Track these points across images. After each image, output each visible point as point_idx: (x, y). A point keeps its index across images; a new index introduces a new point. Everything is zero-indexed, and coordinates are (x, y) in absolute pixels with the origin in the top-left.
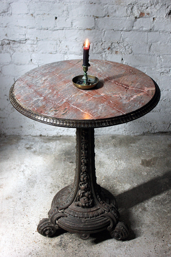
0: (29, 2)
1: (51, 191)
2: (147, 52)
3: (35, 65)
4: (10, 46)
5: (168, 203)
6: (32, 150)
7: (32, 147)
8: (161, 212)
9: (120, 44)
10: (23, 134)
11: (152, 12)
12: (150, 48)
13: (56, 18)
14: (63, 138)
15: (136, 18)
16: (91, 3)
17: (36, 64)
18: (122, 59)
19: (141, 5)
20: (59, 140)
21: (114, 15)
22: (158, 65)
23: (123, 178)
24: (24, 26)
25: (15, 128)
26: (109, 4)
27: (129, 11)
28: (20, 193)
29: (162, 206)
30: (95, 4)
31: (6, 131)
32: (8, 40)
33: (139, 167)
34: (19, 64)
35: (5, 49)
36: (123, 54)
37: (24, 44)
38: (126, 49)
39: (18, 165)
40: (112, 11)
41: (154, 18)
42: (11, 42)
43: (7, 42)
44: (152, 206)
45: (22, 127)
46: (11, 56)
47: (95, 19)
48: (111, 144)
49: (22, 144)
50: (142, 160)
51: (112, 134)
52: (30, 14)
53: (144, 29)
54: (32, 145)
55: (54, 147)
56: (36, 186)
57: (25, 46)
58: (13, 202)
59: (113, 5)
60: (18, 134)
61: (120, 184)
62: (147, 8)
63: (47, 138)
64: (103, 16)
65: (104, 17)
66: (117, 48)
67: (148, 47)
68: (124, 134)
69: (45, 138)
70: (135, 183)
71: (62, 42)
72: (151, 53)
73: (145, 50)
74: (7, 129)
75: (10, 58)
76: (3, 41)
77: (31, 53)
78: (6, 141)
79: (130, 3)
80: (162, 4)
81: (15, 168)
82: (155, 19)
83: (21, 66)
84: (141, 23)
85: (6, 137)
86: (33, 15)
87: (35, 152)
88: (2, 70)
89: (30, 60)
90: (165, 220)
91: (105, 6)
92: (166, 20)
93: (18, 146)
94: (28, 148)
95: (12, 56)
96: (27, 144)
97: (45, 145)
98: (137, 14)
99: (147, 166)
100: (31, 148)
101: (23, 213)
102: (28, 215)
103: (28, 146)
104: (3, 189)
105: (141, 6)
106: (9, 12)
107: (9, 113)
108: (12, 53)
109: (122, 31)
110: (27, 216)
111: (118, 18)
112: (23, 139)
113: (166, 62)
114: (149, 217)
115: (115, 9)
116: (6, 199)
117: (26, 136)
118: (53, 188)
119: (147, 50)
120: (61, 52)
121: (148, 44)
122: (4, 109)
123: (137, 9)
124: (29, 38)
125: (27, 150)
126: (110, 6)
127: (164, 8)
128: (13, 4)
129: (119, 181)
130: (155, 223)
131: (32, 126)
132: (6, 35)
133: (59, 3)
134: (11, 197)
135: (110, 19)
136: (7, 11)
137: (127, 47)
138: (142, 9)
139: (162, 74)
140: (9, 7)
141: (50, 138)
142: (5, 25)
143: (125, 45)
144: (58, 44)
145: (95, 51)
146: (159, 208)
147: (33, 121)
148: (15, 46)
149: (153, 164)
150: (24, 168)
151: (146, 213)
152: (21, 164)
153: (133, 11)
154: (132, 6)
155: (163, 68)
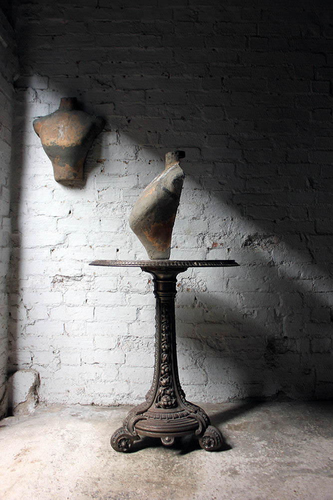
0: (88, 232)
1: (98, 455)
2: (225, 288)
3: (91, 306)
4: (62, 283)
5: (269, 465)
6: (79, 417)
7: (79, 414)
8: (260, 475)
9: (192, 280)
10: (70, 402)
11: (226, 242)
12: (227, 284)
13: (118, 250)
14: (122, 408)
15: (208, 249)
18: (196, 299)
20: (116, 409)
21: (183, 245)
22: (239, 304)
24: (80, 259)
25: (59, 393)
26: (177, 234)
27: (200, 242)
28: (54, 456)
29: (262, 469)
31: (47, 398)
32: (61, 276)
33: (225, 432)
34: (72, 305)
35: (56, 287)
36: (196, 292)
37: (79, 281)
38: (199, 286)
39: (56, 430)
40: (181, 242)
41: (228, 249)
42: (64, 278)
43: (60, 278)
44: (247, 469)
45: (69, 392)
46: (63, 296)
49: (66, 412)
50: (229, 425)
52: (88, 246)
55: (108, 416)
56: (77, 449)
57: (80, 284)
58: (41, 464)
59: (182, 235)
60: (62, 403)
62: (220, 238)
63: (101, 407)
65: (172, 248)
66: (188, 284)
67: (225, 283)
68: (204, 401)
69: (98, 407)
71: (124, 278)
72: (229, 290)
73: (222, 287)
76: (56, 277)
77: (87, 291)
78: (46, 409)
79: (200, 233)
80: (236, 233)
81: (51, 433)
82: (230, 250)
83: (73, 308)
84: (214, 254)
85: (46, 405)
86: (92, 247)
87: (82, 419)
88: (50, 312)
89: (85, 300)
90: (268, 483)
91: (173, 236)
92: (242, 251)
93: (60, 414)
94: (72, 416)
96: (73, 412)
97: (97, 413)
98: (209, 244)
99: (236, 430)
103: (74, 414)
104: (29, 453)
105: (213, 236)
106: (65, 244)
107: (54, 371)
108: (64, 291)
111: (188, 249)
112: (68, 407)
113: (248, 301)
114: (243, 481)
115: (184, 239)
116: (32, 462)
117: (72, 404)
118: (101, 453)
119: (225, 286)
120: (122, 290)
121: (225, 279)
122: (48, 365)
123: (209, 239)
124: (86, 273)
126: (179, 236)
127: (239, 237)
128: (71, 234)
130: (253, 487)
131: (81, 390)
132: (60, 269)
133: (122, 233)
134: (39, 461)
135: (179, 250)
137: (200, 283)
138: (215, 239)
139: (245, 316)
140: (66, 239)
141: (105, 407)
142: (59, 259)
143: (198, 281)
144: (119, 280)
146: (257, 471)
147: (83, 382)
148: (68, 283)
149: (244, 428)
150: (65, 433)
151: (238, 476)
152: (61, 429)
153: (205, 242)
154: (203, 236)
155: (245, 309)
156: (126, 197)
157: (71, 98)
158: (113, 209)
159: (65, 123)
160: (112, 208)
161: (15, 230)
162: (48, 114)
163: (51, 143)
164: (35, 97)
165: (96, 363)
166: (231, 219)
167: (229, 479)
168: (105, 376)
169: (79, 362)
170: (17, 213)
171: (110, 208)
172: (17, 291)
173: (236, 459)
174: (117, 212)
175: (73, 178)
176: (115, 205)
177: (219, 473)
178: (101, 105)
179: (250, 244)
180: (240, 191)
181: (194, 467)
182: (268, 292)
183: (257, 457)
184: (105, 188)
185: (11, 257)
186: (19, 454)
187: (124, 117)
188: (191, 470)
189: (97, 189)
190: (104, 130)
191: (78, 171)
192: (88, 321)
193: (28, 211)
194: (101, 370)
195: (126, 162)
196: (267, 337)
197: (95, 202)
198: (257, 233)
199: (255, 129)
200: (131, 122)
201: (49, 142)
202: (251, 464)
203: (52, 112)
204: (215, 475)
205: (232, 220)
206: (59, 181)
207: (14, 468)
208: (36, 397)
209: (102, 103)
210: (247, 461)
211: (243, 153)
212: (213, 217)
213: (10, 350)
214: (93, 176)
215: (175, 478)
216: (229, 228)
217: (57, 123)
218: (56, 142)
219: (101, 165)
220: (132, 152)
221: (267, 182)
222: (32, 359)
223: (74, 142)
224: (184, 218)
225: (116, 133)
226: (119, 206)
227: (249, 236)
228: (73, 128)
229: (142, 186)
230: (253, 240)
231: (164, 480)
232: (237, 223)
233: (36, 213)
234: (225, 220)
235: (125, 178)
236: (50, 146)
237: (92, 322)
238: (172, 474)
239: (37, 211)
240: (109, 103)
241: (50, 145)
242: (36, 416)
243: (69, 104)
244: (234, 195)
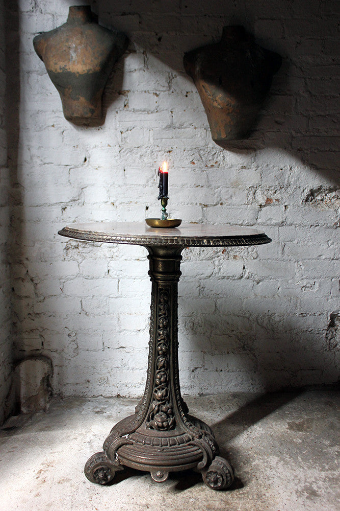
0: (110, 186)
2: (280, 255)
3: (114, 278)
4: (78, 250)
6: (105, 414)
10: (90, 394)
11: (282, 198)
12: (283, 250)
13: (147, 208)
15: (261, 206)
16: (197, 186)
17: (116, 277)
18: (244, 268)
19: (267, 188)
21: (230, 202)
22: (298, 275)
23: (262, 448)
24: (100, 220)
25: (77, 384)
26: (222, 188)
27: (251, 197)
30: (202, 187)
31: (64, 390)
33: (287, 432)
34: (90, 277)
35: (70, 255)
36: (245, 260)
37: (99, 248)
38: (248, 253)
39: (81, 434)
40: (226, 197)
41: (285, 206)
42: (80, 244)
43: (74, 243)
44: (327, 488)
45: (89, 381)
47: (202, 208)
48: (233, 404)
49: (88, 407)
50: (288, 423)
51: (232, 391)
52: (110, 202)
53: (273, 222)
54: (105, 409)
57: (101, 250)
58: (71, 487)
59: (227, 189)
60: (81, 395)
61: (261, 457)
62: (275, 193)
63: (129, 399)
64: (215, 203)
65: (216, 205)
66: (235, 250)
67: (280, 248)
68: (252, 391)
69: (125, 400)
70: (285, 455)
72: (285, 257)
73: (276, 253)
74: (65, 385)
75: (78, 268)
76: (69, 243)
77: (109, 260)
78: (62, 404)
79: (251, 186)
80: (295, 187)
81: (76, 439)
82: (288, 208)
83: (92, 280)
84: (268, 213)
85: (62, 399)
86: (115, 204)
87: (109, 417)
88: (63, 286)
89: (107, 271)
91: (216, 190)
92: (303, 209)
93: (81, 410)
94: (97, 413)
95: (80, 265)
96: (96, 407)
97: (125, 408)
98: (263, 202)
99: (300, 430)
100: (104, 412)
101: (90, 505)
102: (99, 508)
103: (98, 410)
104: (53, 468)
105: (266, 190)
106: (80, 201)
107: (70, 358)
108: (80, 260)
109: (241, 225)
110: (96, 509)
111: (235, 207)
112: (90, 401)
113: (308, 270)
114: (327, 506)
115: (230, 194)
116: (59, 483)
117: (94, 396)
119: (280, 252)
121: (281, 243)
122: (63, 350)
123: (262, 194)
125: (96, 414)
126: (224, 190)
127: (299, 191)
128: (87, 188)
129: (257, 453)
131: (104, 379)
133: (152, 186)
134: (68, 480)
135: (225, 208)
136: (79, 199)
137: (250, 249)
138: (269, 194)
139: (303, 288)
140: (81, 194)
141: (133, 400)
142: (73, 220)
145: (203, 256)
147: (106, 371)
148: (85, 250)
149: (308, 428)
150: (92, 438)
151: (318, 499)
152: (87, 432)
153: (256, 197)
154: (254, 189)
155: (304, 280)
156: (157, 139)
157: (83, 6)
158: (141, 156)
159: (78, 42)
160: (139, 154)
161: (15, 184)
162: (52, 29)
163: (61, 69)
164: (33, 5)
165: (122, 347)
166: (289, 169)
167: (308, 502)
168: (134, 362)
169: (101, 347)
170: (17, 161)
171: (137, 153)
172: (21, 261)
173: (309, 472)
174: (146, 160)
175: (89, 115)
176: (143, 150)
177: (294, 493)
178: (122, 17)
179: (312, 200)
180: (301, 133)
181: (260, 486)
182: (333, 259)
183: (335, 470)
184: (130, 129)
185: (11, 218)
186: (41, 470)
187: (153, 34)
188: (257, 489)
189: (119, 130)
190: (127, 51)
191: (96, 107)
192: (111, 296)
193: (31, 158)
194: (128, 355)
195: (156, 94)
196: (329, 313)
197: (118, 146)
198: (321, 186)
199: (322, 51)
200: (162, 40)
201: (58, 67)
202: (330, 480)
203: (58, 26)
204: (289, 498)
205: (291, 169)
206: (69, 118)
207: (38, 491)
208: (50, 389)
209: (124, 14)
210: (323, 477)
211: (306, 84)
212: (267, 165)
213: (16, 333)
214: (114, 112)
215: (241, 502)
216: (286, 180)
217: (67, 41)
218: (67, 67)
219: (124, 98)
220: (165, 80)
221: (335, 121)
222: (43, 344)
223: (91, 67)
224: (231, 167)
225: (143, 55)
226: (149, 152)
227: (311, 190)
228: (89, 48)
229: (177, 125)
230: (316, 194)
231: (228, 506)
232: (296, 173)
233: (42, 161)
234: (282, 169)
235: (155, 115)
236: (59, 73)
237: (116, 298)
238: (236, 496)
239: (42, 158)
240: (134, 14)
241: (59, 71)
242: (52, 414)
243: (80, 16)
244: (293, 137)
